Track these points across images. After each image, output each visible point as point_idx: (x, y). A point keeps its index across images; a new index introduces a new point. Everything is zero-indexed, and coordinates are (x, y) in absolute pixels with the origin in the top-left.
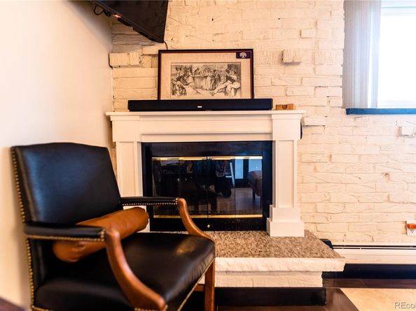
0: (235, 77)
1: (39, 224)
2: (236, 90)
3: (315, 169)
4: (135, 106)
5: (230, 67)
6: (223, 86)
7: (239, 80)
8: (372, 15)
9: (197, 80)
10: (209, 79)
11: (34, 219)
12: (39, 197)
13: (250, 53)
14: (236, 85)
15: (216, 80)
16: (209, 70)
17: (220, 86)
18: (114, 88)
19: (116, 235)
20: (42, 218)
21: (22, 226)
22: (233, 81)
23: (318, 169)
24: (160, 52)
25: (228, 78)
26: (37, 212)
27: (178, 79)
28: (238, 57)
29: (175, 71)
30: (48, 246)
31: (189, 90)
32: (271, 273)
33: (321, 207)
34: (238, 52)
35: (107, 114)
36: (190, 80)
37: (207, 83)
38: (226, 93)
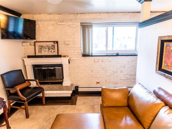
0: (54, 48)
1: (7, 87)
2: (54, 51)
3: (75, 70)
4: (29, 57)
5: (52, 45)
6: (51, 50)
7: (55, 49)
8: (90, 29)
9: (44, 49)
10: (47, 49)
11: (6, 86)
12: (7, 83)
13: (57, 42)
14: (54, 50)
15: (49, 49)
16: (47, 47)
17: (50, 51)
18: (25, 51)
19: (18, 89)
20: (7, 86)
21: (4, 87)
22: (53, 49)
23: (76, 70)
24: (35, 42)
25: (52, 49)
26: (6, 85)
27: (40, 49)
28: (54, 43)
29: (39, 47)
30: (9, 91)
31: (43, 51)
32: (59, 94)
33: (76, 79)
34: (54, 42)
35: (23, 59)
36: (43, 49)
37: (47, 50)
38: (52, 52)
